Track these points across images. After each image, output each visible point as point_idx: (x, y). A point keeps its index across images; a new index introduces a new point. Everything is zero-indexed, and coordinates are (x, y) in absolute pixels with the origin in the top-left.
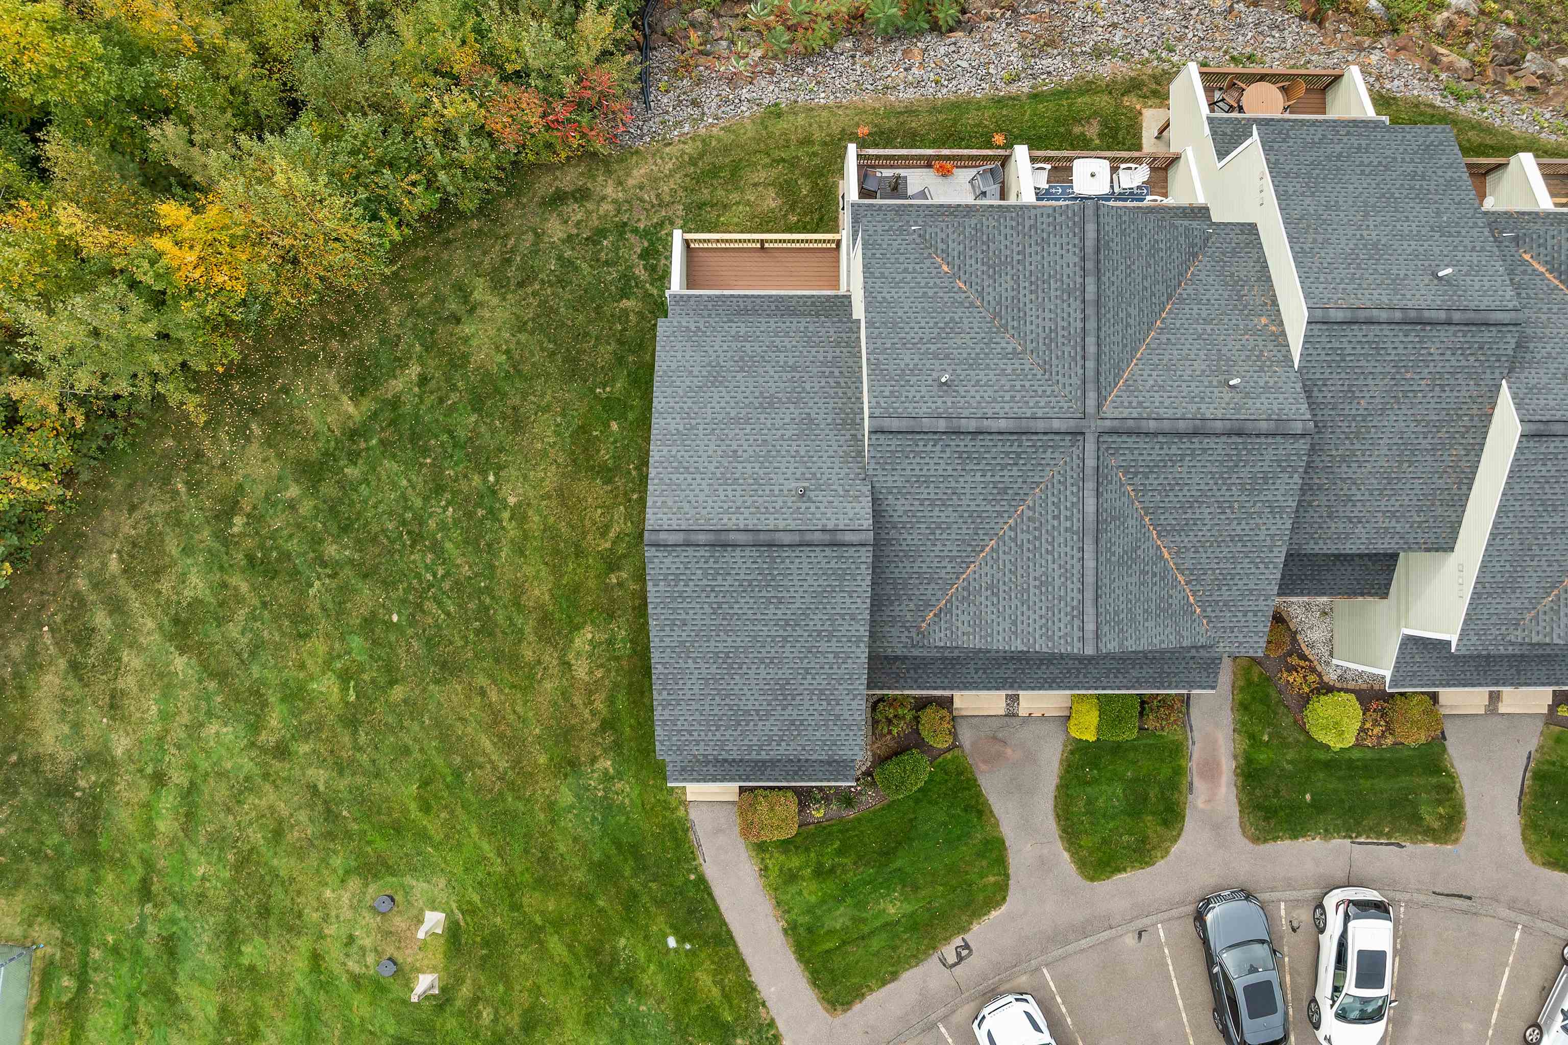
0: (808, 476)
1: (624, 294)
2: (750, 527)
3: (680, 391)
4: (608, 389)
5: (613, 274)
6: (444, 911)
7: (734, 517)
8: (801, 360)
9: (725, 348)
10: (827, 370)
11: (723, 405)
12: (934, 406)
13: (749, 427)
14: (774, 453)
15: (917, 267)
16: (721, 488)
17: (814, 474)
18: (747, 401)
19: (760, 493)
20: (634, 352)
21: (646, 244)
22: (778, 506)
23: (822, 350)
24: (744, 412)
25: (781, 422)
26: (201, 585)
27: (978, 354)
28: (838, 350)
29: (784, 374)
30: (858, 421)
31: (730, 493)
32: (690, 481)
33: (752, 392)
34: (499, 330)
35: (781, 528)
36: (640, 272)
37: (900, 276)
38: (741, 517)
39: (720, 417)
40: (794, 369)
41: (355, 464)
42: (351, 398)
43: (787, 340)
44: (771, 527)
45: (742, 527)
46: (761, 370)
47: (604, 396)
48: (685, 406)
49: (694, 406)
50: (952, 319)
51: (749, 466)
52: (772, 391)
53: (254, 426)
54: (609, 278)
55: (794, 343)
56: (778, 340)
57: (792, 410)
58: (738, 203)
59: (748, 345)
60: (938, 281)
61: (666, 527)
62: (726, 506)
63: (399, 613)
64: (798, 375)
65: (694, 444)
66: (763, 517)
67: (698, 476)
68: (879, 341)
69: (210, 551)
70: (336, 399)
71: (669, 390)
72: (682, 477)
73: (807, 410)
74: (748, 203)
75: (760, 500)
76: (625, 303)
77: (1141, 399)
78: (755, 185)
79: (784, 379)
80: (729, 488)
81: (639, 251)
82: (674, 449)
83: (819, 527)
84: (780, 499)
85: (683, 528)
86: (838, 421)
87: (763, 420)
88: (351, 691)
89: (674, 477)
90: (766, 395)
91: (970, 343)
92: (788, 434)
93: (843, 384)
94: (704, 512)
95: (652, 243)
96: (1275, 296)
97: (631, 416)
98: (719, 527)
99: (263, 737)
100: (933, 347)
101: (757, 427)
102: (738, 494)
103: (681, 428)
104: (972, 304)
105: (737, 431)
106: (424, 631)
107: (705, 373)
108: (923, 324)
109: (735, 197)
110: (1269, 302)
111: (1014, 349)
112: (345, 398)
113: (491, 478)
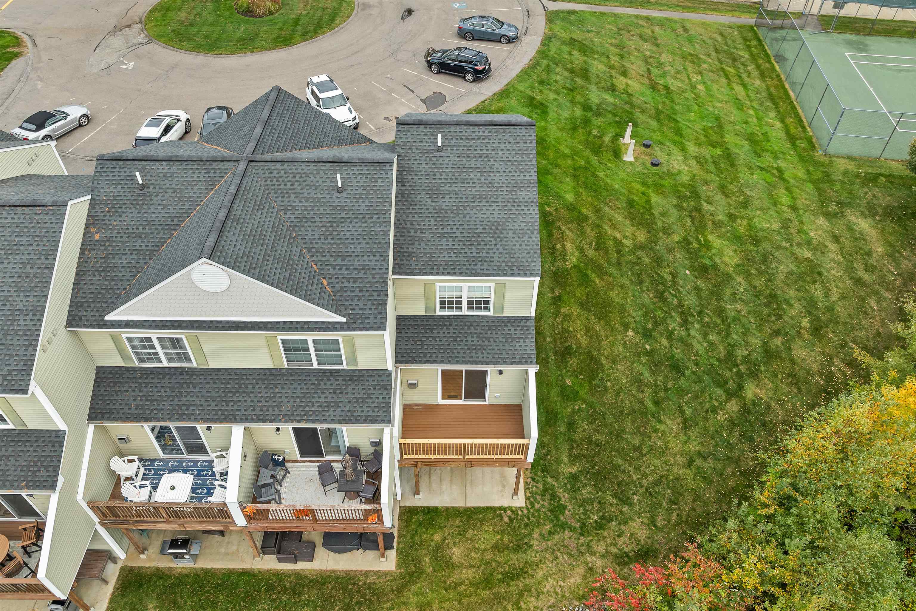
0: (435, 159)
1: (574, 478)
2: (471, 127)
3: (521, 219)
4: (577, 407)
5: (586, 492)
6: (625, 161)
7: (482, 133)
8: (437, 242)
9: (491, 252)
10: (418, 234)
11: (491, 208)
12: (349, 171)
13: (473, 192)
14: (457, 174)
15: (346, 284)
16: (490, 152)
17: (430, 160)
18: (475, 211)
19: (465, 149)
20: (561, 433)
21: (561, 518)
22: (454, 140)
23: (422, 250)
24: (476, 203)
25: (452, 196)
26: (814, 291)
27: (312, 210)
28: (410, 250)
29: (449, 231)
30: (400, 196)
31: (484, 148)
32: (510, 156)
33: (471, 217)
34: (666, 448)
35: (452, 127)
37: (361, 275)
38: (477, 133)
39: (493, 199)
40: (442, 236)
41: (742, 356)
42: (761, 399)
43: (447, 259)
44: (458, 127)
45: (476, 127)
46: (465, 234)
47: (579, 402)
48: (516, 208)
49: (511, 208)
50: (326, 239)
51: (473, 166)
52: (457, 218)
53: (822, 382)
54: (588, 489)
55: (441, 256)
56: (453, 258)
57: (444, 204)
58: (485, 550)
59: (475, 255)
60: (332, 271)
61: (523, 128)
62: (487, 140)
63: (687, 275)
64: (440, 230)
65: (509, 181)
66: (464, 133)
67: (505, 159)
68: (382, 220)
69: (817, 308)
70: (771, 398)
71: (528, 219)
72: (515, 159)
73: (433, 204)
74: (477, 550)
75: (465, 144)
76: (573, 470)
77: (207, 175)
78: (471, 566)
79: (449, 227)
80: (485, 151)
81: (567, 511)
82: (522, 177)
83: (429, 127)
84: (453, 144)
85: (512, 127)
86: (413, 196)
87: (464, 197)
88: (702, 239)
89: (520, 159)
90: (462, 216)
91: (317, 219)
92: (447, 188)
93: (408, 223)
94: (499, 137)
95: (556, 517)
96: (80, 258)
97: (557, 389)
98: (491, 127)
99: (745, 223)
100: (343, 215)
101: (467, 192)
102: (479, 148)
103: (518, 192)
104: (309, 250)
105: (481, 189)
106: (668, 265)
107: (504, 232)
108: (348, 233)
109: (489, 556)
110: (86, 252)
111: (285, 213)
112: (765, 399)
113: (648, 347)
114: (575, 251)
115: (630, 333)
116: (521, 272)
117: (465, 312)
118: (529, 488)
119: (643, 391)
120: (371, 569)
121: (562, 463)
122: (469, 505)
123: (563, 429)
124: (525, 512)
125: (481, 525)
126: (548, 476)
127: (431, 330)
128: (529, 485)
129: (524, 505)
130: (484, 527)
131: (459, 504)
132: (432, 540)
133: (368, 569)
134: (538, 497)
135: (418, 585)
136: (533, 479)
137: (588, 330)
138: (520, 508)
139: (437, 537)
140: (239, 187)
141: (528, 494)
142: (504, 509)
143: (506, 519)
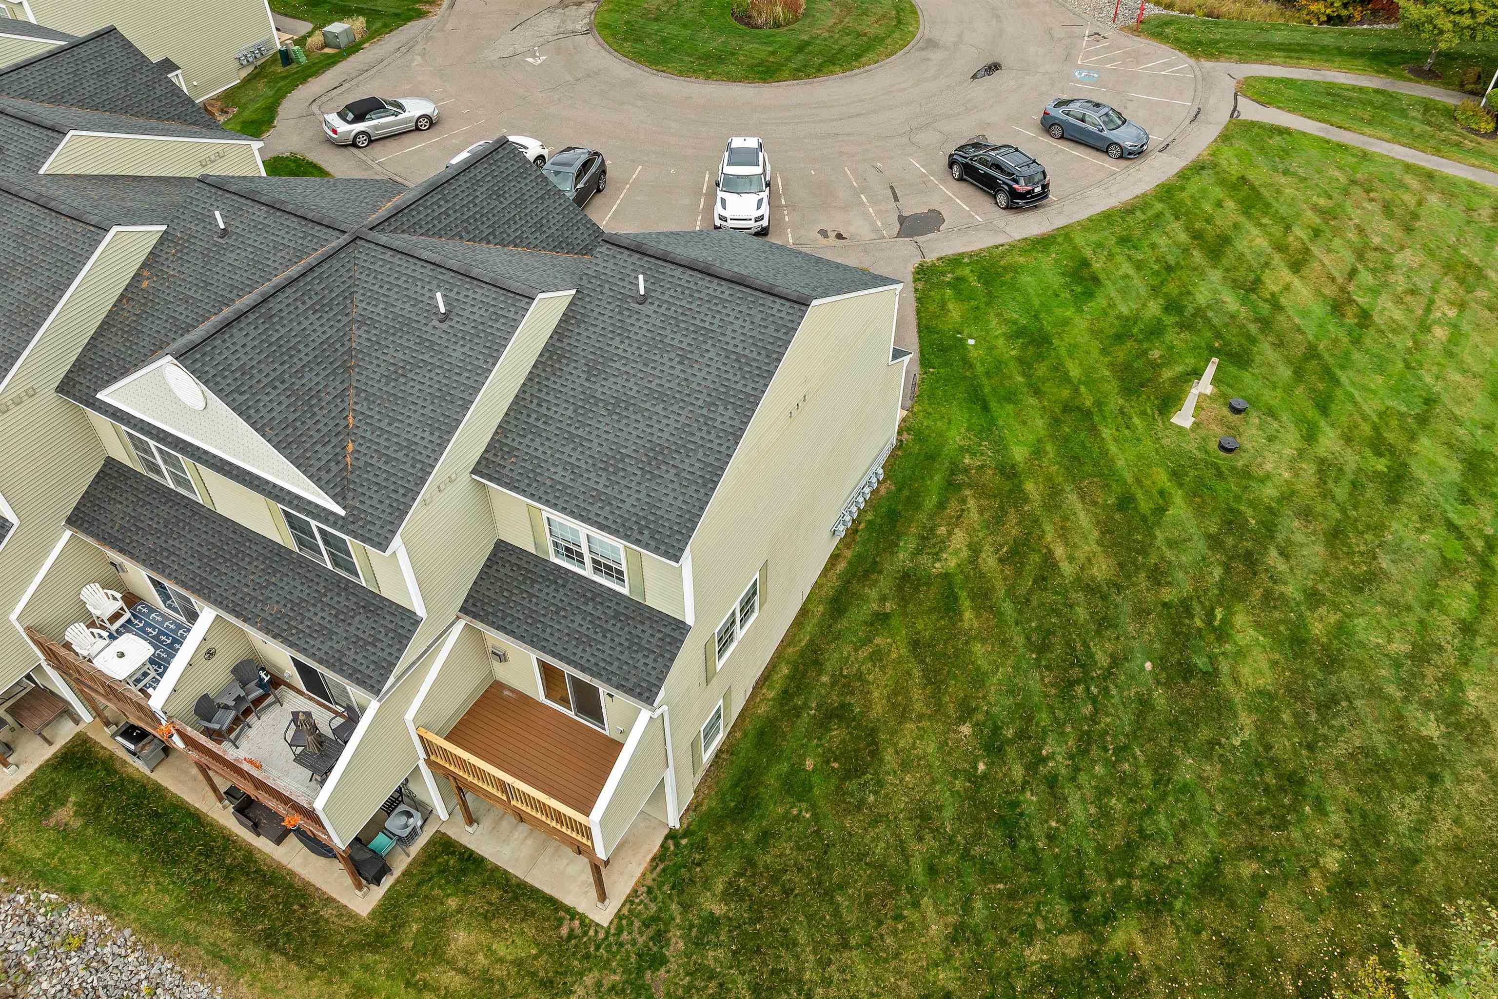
0: (626, 313)
1: (712, 922)
2: (708, 278)
3: (700, 456)
4: (795, 812)
5: (713, 957)
6: (1172, 424)
7: (718, 294)
8: (557, 446)
9: (626, 491)
10: (539, 424)
11: (665, 421)
12: (470, 293)
13: (653, 386)
14: (645, 348)
15: (373, 461)
16: (714, 328)
17: (620, 313)
18: (639, 417)
19: (680, 310)
20: (742, 842)
21: (648, 974)
22: (672, 292)
23: (531, 451)
24: (648, 406)
25: (619, 380)
26: (1395, 807)
27: (394, 334)
28: (515, 444)
29: (584, 435)
30: (547, 355)
31: (708, 319)
32: (741, 345)
33: (627, 425)
34: (897, 955)
35: (681, 269)
36: (677, 943)
37: (400, 455)
38: (710, 291)
39: (675, 408)
40: (571, 438)
41: (1152, 864)
42: (1136, 958)
43: (557, 477)
44: (689, 272)
45: (716, 281)
46: (605, 450)
47: (804, 805)
48: (704, 434)
49: (695, 431)
50: (387, 384)
51: (675, 343)
52: (607, 420)
53: (1290, 989)
54: (720, 953)
55: (553, 470)
56: (566, 481)
57: (600, 390)
58: (501, 960)
59: (600, 487)
60: (368, 435)
61: (788, 304)
62: (719, 308)
63: (1142, 669)
64: (572, 429)
65: (717, 385)
66: (691, 285)
67: (730, 347)
69: (1378, 844)
70: (1158, 969)
71: (710, 460)
72: (747, 352)
73: (587, 384)
74: (489, 951)
75: (683, 303)
76: (719, 909)
77: (300, 241)
78: (464, 971)
79: (587, 429)
80: (706, 325)
81: (662, 970)
82: (739, 387)
83: (646, 258)
84: (666, 298)
85: (771, 298)
86: (564, 361)
87: (636, 388)
88: (1219, 617)
89: (754, 355)
90: (615, 417)
91: (391, 351)
92: (617, 365)
93: (535, 401)
94: (741, 308)
95: (640, 970)
96: (114, 306)
97: (785, 767)
98: (738, 288)
99: (1333, 619)
100: (426, 357)
101: (644, 383)
102: (702, 316)
103: (721, 409)
104: (359, 391)
105: (667, 385)
106: (1118, 638)
107: (664, 467)
108: (418, 387)
109: (499, 972)
110: (124, 301)
111: (359, 328)
112: (1145, 963)
113: (981, 767)
114: (964, 549)
115: (966, 729)
116: (653, 543)
117: (587, 572)
118: (632, 902)
119: (921, 839)
120: (338, 898)
121: (709, 890)
122: (529, 880)
123: (749, 836)
124: (601, 935)
125: (523, 920)
126: (676, 899)
127: (534, 581)
128: (637, 897)
129: (606, 925)
130: (524, 925)
131: (518, 871)
132: (442, 903)
133: (334, 896)
134: (637, 924)
135: (377, 957)
136: (650, 891)
137: (899, 689)
138: (597, 925)
139: (453, 903)
140: (312, 269)
141: (625, 911)
142: (572, 913)
143: (564, 931)
